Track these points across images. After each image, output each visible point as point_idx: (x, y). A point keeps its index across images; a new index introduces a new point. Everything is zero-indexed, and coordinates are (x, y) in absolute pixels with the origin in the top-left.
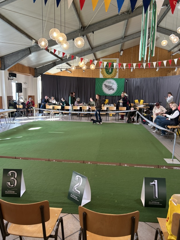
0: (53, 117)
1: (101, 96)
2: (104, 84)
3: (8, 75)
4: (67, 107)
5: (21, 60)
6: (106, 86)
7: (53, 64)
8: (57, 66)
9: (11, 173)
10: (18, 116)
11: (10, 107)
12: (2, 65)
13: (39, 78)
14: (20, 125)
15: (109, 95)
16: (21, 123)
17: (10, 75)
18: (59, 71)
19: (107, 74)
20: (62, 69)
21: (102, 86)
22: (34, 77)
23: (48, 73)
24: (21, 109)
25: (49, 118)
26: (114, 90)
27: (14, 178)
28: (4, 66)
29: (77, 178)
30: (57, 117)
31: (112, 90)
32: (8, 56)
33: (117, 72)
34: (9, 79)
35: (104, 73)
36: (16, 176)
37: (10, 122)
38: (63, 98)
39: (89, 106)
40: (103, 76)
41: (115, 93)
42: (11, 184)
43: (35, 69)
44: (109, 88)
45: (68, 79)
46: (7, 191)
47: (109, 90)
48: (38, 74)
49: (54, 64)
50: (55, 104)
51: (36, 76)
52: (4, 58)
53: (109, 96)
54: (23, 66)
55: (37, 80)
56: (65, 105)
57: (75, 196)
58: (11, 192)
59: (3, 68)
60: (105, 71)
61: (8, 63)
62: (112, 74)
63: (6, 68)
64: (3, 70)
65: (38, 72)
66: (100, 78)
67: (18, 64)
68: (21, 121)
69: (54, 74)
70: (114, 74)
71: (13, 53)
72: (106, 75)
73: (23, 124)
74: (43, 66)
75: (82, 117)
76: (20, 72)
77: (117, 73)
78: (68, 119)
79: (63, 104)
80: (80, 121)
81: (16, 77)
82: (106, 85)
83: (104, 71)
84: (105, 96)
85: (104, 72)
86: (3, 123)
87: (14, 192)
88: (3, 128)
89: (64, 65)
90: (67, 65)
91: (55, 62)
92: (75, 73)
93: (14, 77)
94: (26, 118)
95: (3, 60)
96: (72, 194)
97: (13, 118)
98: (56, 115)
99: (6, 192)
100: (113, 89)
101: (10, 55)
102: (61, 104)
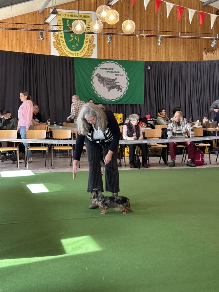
2: (96, 74)
6: (102, 79)
15: (111, 101)
19: (69, 50)
26: (121, 89)
31: (115, 90)
33: (95, 45)
35: (63, 47)
41: (125, 96)
44: (108, 84)
47: (109, 90)
53: (110, 104)
60: (64, 41)
62: (83, 51)
70: (86, 50)
72: (67, 51)
77: (93, 49)
83: (61, 42)
85: (62, 44)
100: (119, 86)
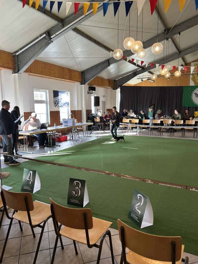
0: (129, 131)
1: (190, 107)
3: (87, 89)
4: (145, 121)
5: (100, 73)
7: (133, 75)
8: (137, 76)
9: (76, 183)
10: (95, 130)
11: (88, 121)
12: (83, 79)
13: (119, 90)
14: (96, 138)
16: (97, 137)
17: (90, 89)
18: (140, 81)
20: (143, 79)
21: (192, 96)
22: (113, 90)
23: (128, 84)
24: (98, 122)
25: (125, 132)
27: (78, 188)
28: (85, 80)
29: (139, 197)
30: (134, 131)
32: (88, 71)
34: (89, 93)
36: (80, 187)
37: (87, 135)
38: (142, 111)
39: (173, 119)
40: (195, 84)
42: (76, 193)
43: (115, 81)
45: (150, 89)
46: (72, 199)
48: (117, 87)
49: (135, 74)
50: (133, 118)
51: (116, 88)
52: (84, 72)
54: (102, 79)
55: (116, 92)
56: (144, 118)
57: (136, 216)
58: (75, 201)
59: (83, 83)
61: (88, 77)
63: (86, 82)
64: (83, 84)
65: (117, 84)
66: (190, 85)
67: (97, 77)
68: (98, 134)
69: (135, 85)
71: (92, 67)
73: (98, 138)
74: (123, 77)
75: (162, 132)
76: (99, 85)
78: (146, 134)
79: (142, 118)
80: (160, 137)
81: (95, 91)
82: (196, 93)
84: (196, 107)
86: (81, 135)
87: (78, 201)
88: (80, 140)
89: (146, 74)
90: (149, 74)
91: (135, 72)
92: (158, 82)
93: (93, 91)
94: (103, 132)
95: (84, 75)
96: (133, 213)
97: (90, 132)
98: (134, 129)
99: (71, 201)
101: (90, 69)
102: (140, 117)
